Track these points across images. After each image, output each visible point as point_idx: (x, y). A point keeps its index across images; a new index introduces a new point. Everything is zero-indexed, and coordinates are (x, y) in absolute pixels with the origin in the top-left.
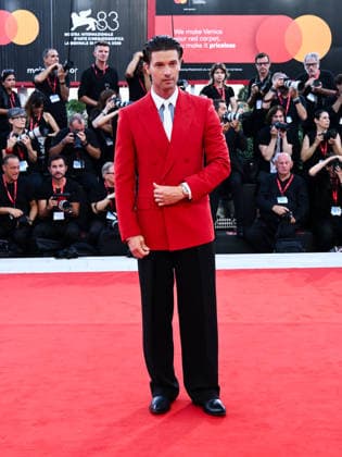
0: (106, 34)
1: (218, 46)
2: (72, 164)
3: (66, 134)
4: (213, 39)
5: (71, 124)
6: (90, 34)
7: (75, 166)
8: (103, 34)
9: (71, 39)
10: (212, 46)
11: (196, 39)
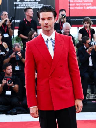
0: (34, 3)
1: (91, 8)
2: (15, 68)
3: (12, 53)
4: (89, 4)
5: (14, 48)
6: (27, 3)
7: (16, 69)
8: (33, 3)
9: (17, 5)
10: (87, 8)
11: (80, 4)
